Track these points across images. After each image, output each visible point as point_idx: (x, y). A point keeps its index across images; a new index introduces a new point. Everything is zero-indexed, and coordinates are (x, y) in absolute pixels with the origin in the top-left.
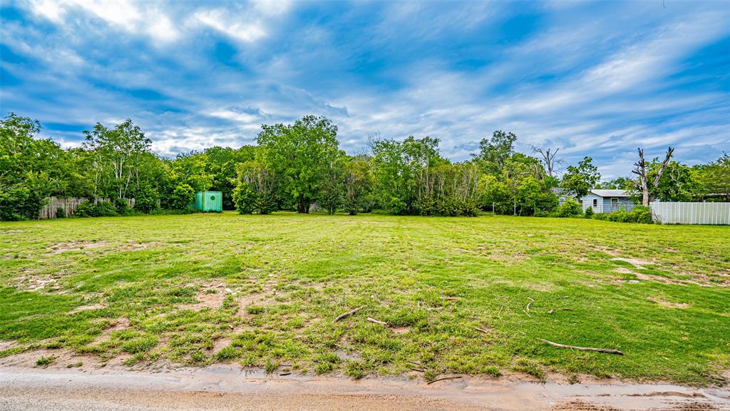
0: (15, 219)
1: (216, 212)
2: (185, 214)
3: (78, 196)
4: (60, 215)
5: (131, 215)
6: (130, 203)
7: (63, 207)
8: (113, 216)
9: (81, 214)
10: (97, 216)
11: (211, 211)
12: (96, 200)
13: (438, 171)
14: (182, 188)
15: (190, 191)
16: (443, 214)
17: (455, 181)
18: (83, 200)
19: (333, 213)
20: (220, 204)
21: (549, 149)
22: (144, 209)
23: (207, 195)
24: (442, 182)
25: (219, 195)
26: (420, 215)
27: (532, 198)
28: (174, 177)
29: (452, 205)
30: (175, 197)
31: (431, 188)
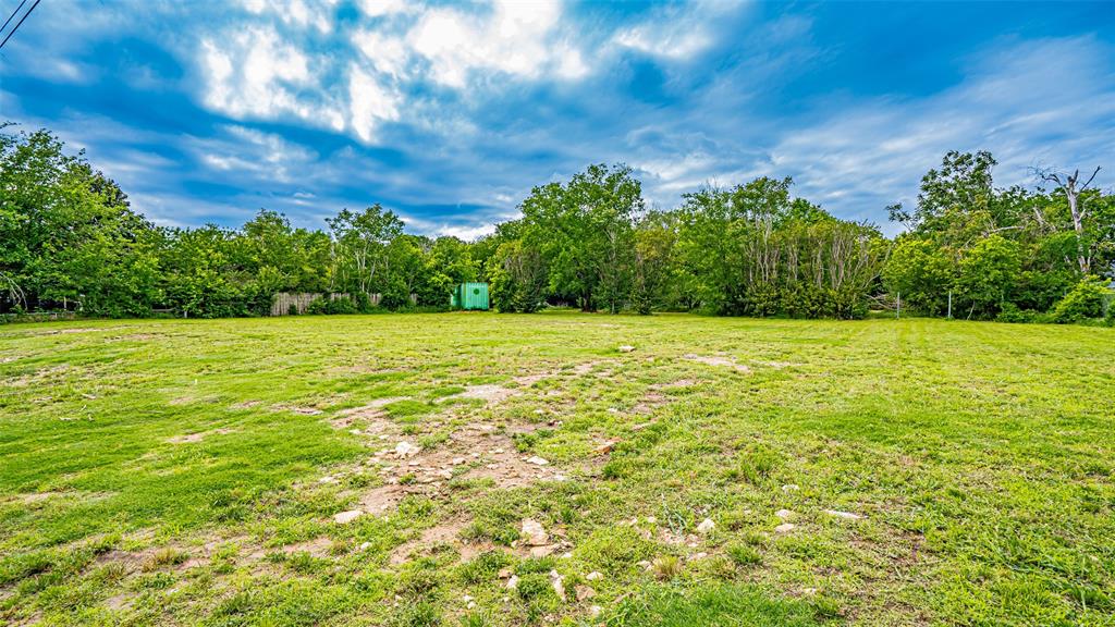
0: (244, 316)
1: (480, 309)
2: (442, 312)
3: (311, 291)
4: (292, 312)
5: (374, 313)
6: (375, 299)
7: (296, 304)
8: (351, 313)
9: (314, 311)
10: (332, 314)
11: (474, 309)
12: (333, 296)
13: (784, 237)
14: (439, 278)
15: (446, 283)
16: (792, 314)
17: (817, 253)
18: (317, 296)
19: (617, 312)
20: (486, 300)
21: (1077, 172)
22: (391, 305)
23: (468, 289)
24: (793, 257)
25: (484, 288)
26: (751, 316)
27: (995, 283)
28: (428, 266)
29: (809, 297)
30: (428, 290)
31: (772, 269)
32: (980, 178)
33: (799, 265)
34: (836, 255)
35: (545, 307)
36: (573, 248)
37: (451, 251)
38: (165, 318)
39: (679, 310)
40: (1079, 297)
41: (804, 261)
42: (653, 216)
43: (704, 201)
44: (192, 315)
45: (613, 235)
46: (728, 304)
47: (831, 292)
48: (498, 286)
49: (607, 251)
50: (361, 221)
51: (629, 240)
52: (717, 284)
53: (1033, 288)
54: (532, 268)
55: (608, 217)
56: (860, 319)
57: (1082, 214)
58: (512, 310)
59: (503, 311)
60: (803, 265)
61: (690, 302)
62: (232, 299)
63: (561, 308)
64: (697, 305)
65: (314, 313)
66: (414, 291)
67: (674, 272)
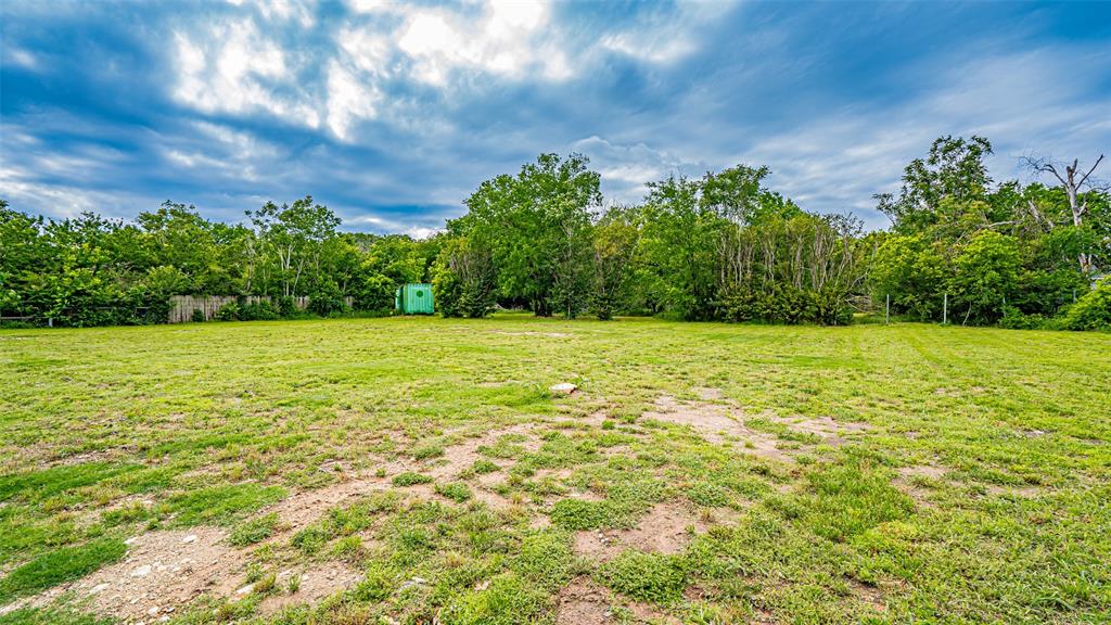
0: (130, 324)
1: (424, 314)
2: (380, 316)
3: (221, 294)
4: (197, 318)
5: (300, 319)
6: (301, 303)
7: (202, 309)
8: (272, 319)
9: (226, 317)
10: (247, 320)
11: (415, 314)
12: (249, 300)
13: (759, 232)
14: (376, 280)
15: (385, 284)
16: (770, 320)
17: (796, 250)
18: (228, 300)
19: (573, 317)
20: (431, 304)
21: (1076, 162)
22: (320, 310)
23: (411, 290)
24: (769, 255)
25: (428, 290)
26: (723, 321)
27: (993, 285)
28: (364, 265)
29: (788, 300)
30: (365, 292)
31: (745, 268)
32: (971, 169)
33: (776, 263)
34: (818, 253)
35: (494, 311)
36: (525, 246)
37: (392, 250)
38: (20, 327)
39: (642, 314)
40: (1097, 300)
41: (782, 260)
42: (614, 212)
43: (669, 192)
44: (58, 324)
45: (570, 231)
46: (698, 308)
47: (812, 295)
48: (441, 287)
49: (563, 248)
50: (289, 215)
51: (588, 236)
52: (686, 286)
53: (1037, 290)
54: (480, 268)
55: (566, 210)
56: (846, 325)
57: (1082, 208)
58: (456, 315)
59: (447, 316)
60: (780, 264)
61: (654, 305)
62: (113, 304)
63: (516, 312)
64: (661, 309)
65: (224, 319)
66: (350, 294)
67: (637, 272)
